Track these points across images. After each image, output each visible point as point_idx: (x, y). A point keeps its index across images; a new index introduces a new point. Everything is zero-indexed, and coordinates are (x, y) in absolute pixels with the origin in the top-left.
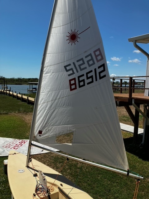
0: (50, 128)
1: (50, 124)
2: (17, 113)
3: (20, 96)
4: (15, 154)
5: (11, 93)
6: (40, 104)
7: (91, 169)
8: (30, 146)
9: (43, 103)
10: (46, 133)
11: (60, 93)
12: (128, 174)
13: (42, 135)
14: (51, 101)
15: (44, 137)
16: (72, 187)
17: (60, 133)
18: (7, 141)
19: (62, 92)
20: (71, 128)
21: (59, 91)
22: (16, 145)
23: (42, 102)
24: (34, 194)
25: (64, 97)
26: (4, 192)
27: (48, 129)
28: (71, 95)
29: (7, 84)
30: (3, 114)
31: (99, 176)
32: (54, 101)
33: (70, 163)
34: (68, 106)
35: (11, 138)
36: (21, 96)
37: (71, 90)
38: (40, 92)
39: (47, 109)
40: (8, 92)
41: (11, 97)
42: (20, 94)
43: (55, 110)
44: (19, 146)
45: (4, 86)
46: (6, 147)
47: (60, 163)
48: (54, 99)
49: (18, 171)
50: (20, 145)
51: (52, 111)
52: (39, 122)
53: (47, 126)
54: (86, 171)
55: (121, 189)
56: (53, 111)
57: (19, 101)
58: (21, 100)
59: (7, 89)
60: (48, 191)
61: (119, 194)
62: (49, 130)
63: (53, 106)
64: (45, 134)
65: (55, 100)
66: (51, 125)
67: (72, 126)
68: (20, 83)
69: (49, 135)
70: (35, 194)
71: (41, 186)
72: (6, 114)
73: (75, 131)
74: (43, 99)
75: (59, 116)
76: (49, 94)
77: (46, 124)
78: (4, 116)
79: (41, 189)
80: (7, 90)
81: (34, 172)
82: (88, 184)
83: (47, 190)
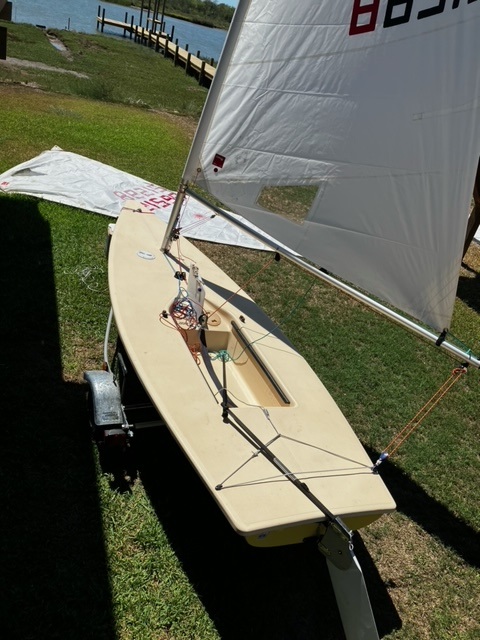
0: (249, 156)
1: (254, 143)
2: (177, 114)
3: (196, 62)
4: (140, 211)
5: (172, 46)
6: (235, 65)
7: (345, 321)
8: (181, 195)
9: (245, 63)
10: (235, 169)
11: (313, 34)
12: (439, 343)
13: (222, 172)
14: (274, 61)
15: (225, 179)
16: (267, 332)
17: (277, 179)
18: (128, 183)
19: (317, 35)
20: (314, 172)
21: (310, 29)
22: (151, 200)
23: (243, 59)
24: (164, 312)
25: (320, 55)
26: (95, 298)
27: (244, 156)
28: (347, 51)
29: (164, 14)
30: (135, 105)
31: (360, 346)
32: (283, 63)
33: (289, 289)
34: (325, 91)
35: (143, 178)
36: (200, 66)
37: (355, 30)
38: (244, 16)
39: (255, 86)
40: (162, 41)
41: (170, 63)
42: (198, 57)
43: (279, 97)
44: (159, 205)
45: (155, 17)
46: (122, 197)
47: (261, 280)
48: (286, 56)
49: (137, 252)
50: (163, 204)
51: (269, 97)
52: (220, 125)
53: (242, 147)
54: (327, 323)
55: (412, 392)
56: (271, 97)
57: (192, 80)
58: (197, 79)
59: (162, 29)
60: (202, 319)
61: (401, 402)
62: (245, 160)
63: (275, 83)
64: (231, 169)
65: (289, 60)
66: (255, 146)
67: (319, 165)
68: (208, 20)
69: (242, 178)
70: (168, 312)
71: (186, 303)
72: (145, 107)
73: (326, 183)
74: (247, 47)
75: (285, 122)
76: (272, 33)
77: (241, 138)
78: (135, 111)
79: (186, 309)
80: (160, 36)
81: (177, 268)
82: (321, 352)
83: (201, 317)
